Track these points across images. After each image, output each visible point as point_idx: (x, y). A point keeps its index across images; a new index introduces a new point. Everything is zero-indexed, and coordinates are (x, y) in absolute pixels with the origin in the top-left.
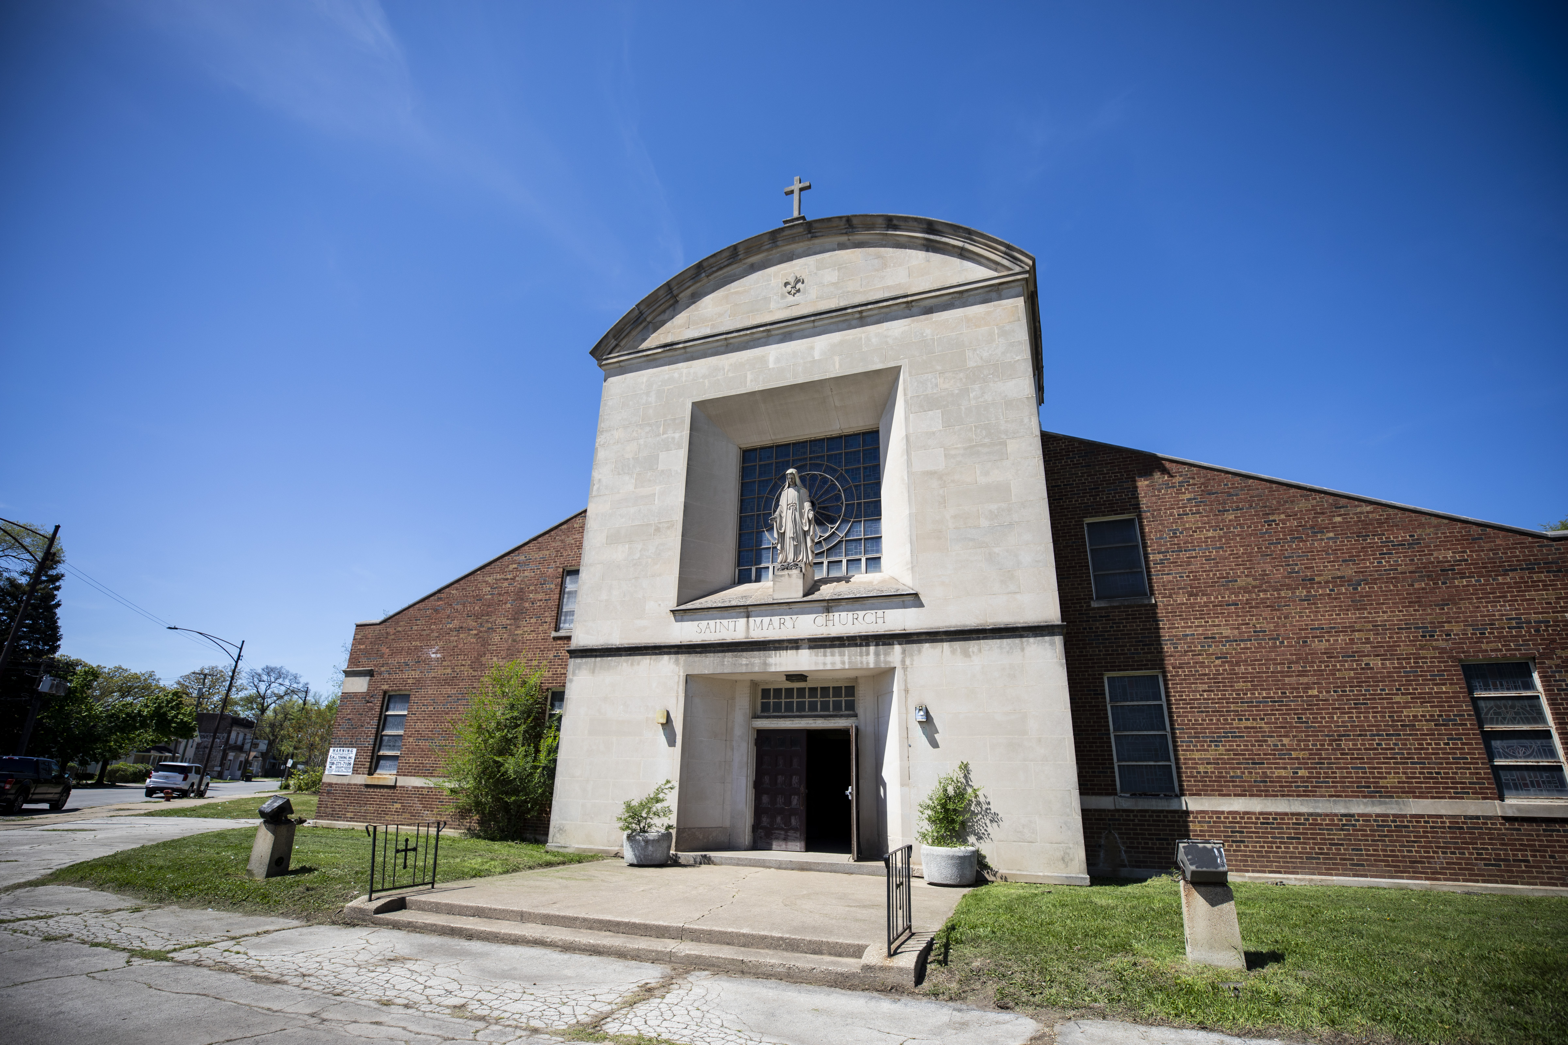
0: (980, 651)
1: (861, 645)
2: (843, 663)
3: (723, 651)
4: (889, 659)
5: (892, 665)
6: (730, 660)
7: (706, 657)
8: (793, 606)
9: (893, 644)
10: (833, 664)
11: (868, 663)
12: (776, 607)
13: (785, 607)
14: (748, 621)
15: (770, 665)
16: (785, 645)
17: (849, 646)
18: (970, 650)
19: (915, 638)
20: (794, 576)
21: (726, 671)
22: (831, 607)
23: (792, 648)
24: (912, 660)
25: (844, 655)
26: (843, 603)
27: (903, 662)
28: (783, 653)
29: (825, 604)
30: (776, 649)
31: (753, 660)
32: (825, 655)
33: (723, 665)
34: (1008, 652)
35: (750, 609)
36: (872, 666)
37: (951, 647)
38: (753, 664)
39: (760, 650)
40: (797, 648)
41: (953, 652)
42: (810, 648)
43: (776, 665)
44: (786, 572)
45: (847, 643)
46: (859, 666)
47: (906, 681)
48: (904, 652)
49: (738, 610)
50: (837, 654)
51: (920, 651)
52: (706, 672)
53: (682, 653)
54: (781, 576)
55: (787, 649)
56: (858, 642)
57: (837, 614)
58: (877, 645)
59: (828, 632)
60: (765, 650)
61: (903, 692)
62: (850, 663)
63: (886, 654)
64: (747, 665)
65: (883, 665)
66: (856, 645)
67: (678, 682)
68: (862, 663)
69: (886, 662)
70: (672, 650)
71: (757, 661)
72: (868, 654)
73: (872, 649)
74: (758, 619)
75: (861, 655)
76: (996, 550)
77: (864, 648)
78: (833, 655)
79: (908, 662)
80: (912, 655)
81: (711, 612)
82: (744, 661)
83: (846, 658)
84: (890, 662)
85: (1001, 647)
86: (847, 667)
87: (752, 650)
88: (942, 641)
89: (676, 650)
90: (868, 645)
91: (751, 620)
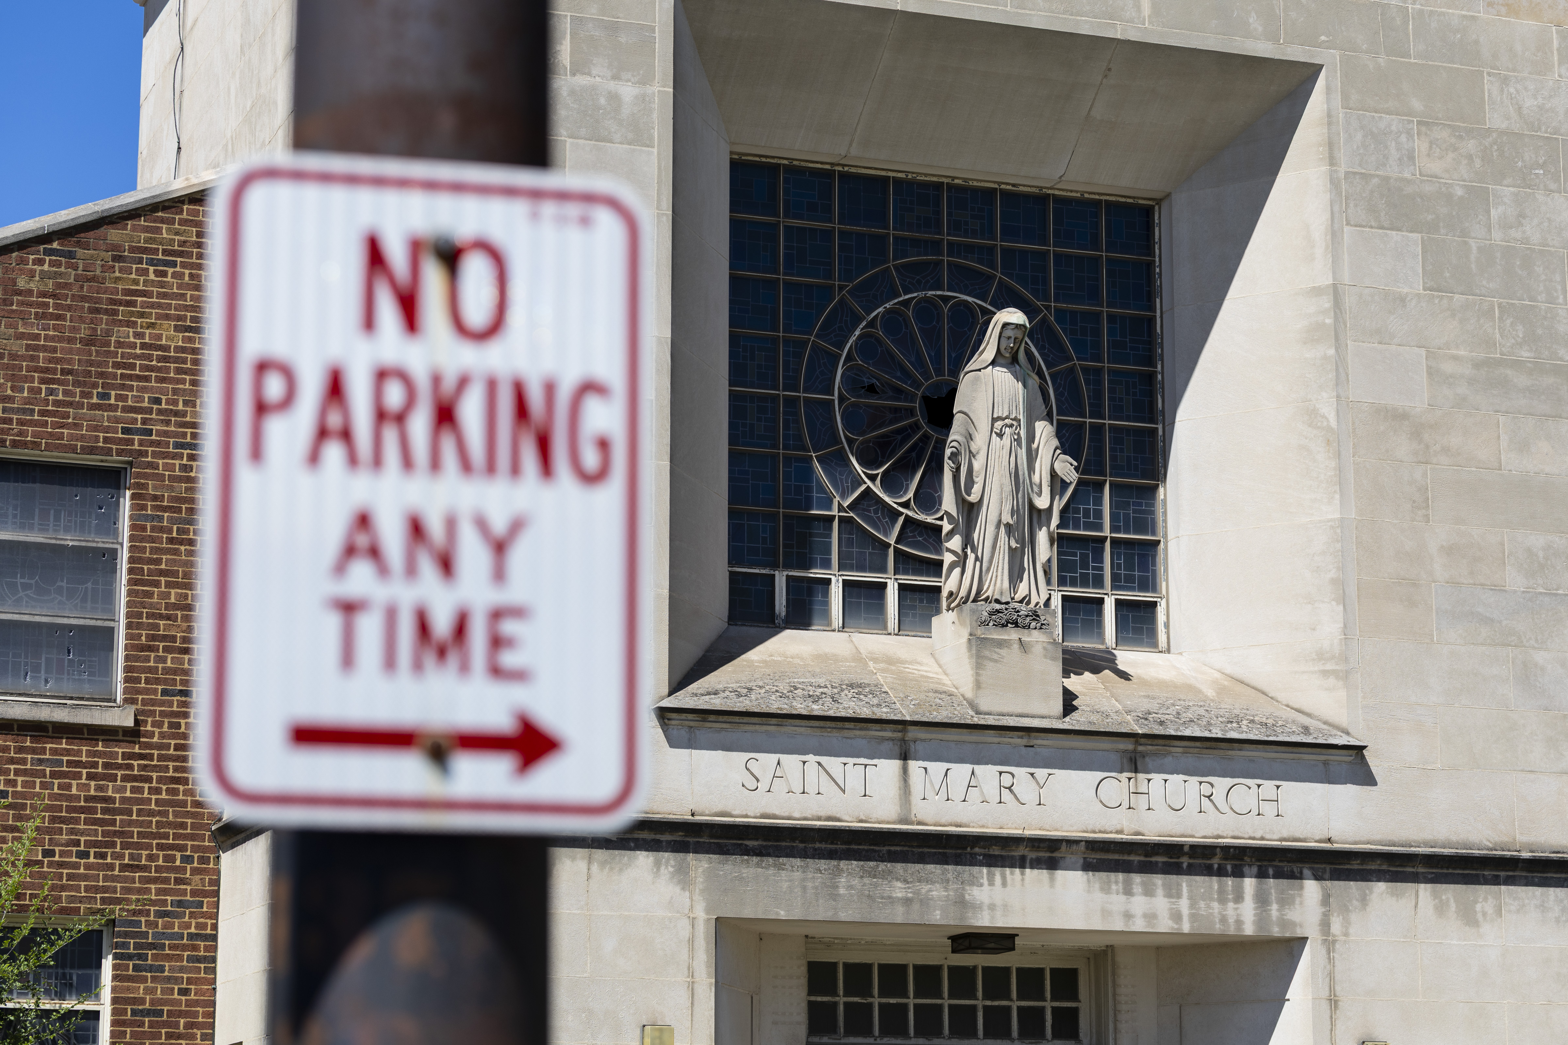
0: (1499, 911)
1: (1221, 872)
2: (1177, 916)
3: (831, 855)
4: (1293, 915)
5: (1299, 933)
6: (856, 882)
7: (780, 867)
8: (1039, 741)
9: (1301, 877)
10: (1150, 917)
11: (1239, 923)
12: (990, 737)
13: (1018, 740)
14: (905, 770)
15: (976, 907)
16: (1021, 851)
17: (1191, 871)
18: (1478, 907)
19: (1355, 865)
20: (1038, 650)
21: (843, 916)
22: (1143, 756)
23: (1036, 864)
24: (1347, 923)
25: (1179, 896)
26: (1177, 749)
27: (1325, 925)
28: (1014, 875)
29: (1128, 745)
30: (992, 862)
31: (925, 888)
32: (1128, 892)
33: (835, 897)
34: (1557, 920)
35: (913, 733)
36: (1249, 930)
37: (1435, 895)
38: (925, 902)
39: (943, 860)
40: (1052, 865)
41: (1441, 909)
42: (1088, 867)
43: (992, 907)
44: (1012, 634)
45: (1185, 861)
46: (1218, 928)
47: (1331, 976)
48: (1326, 901)
49: (875, 732)
50: (1160, 892)
51: (1364, 901)
52: (783, 915)
53: (699, 849)
54: (1001, 644)
55: (1022, 863)
56: (1215, 862)
57: (1157, 778)
58: (1261, 875)
59: (1135, 827)
60: (958, 861)
61: (1325, 1005)
62: (1193, 917)
63: (1285, 902)
64: (907, 902)
65: (1276, 932)
66: (1209, 871)
67: (691, 941)
68: (1224, 920)
69: (1284, 923)
70: (666, 837)
71: (937, 892)
72: (1239, 898)
73: (1249, 884)
74: (937, 768)
75: (1222, 901)
76: (1540, 657)
77: (1230, 882)
78: (1149, 892)
79: (1336, 927)
80: (1345, 910)
81: (790, 728)
82: (899, 890)
83: (1184, 904)
84: (1294, 924)
85: (1543, 907)
86: (1186, 928)
87: (922, 859)
88: (1415, 878)
89: (678, 836)
90: (1238, 873)
91: (914, 765)
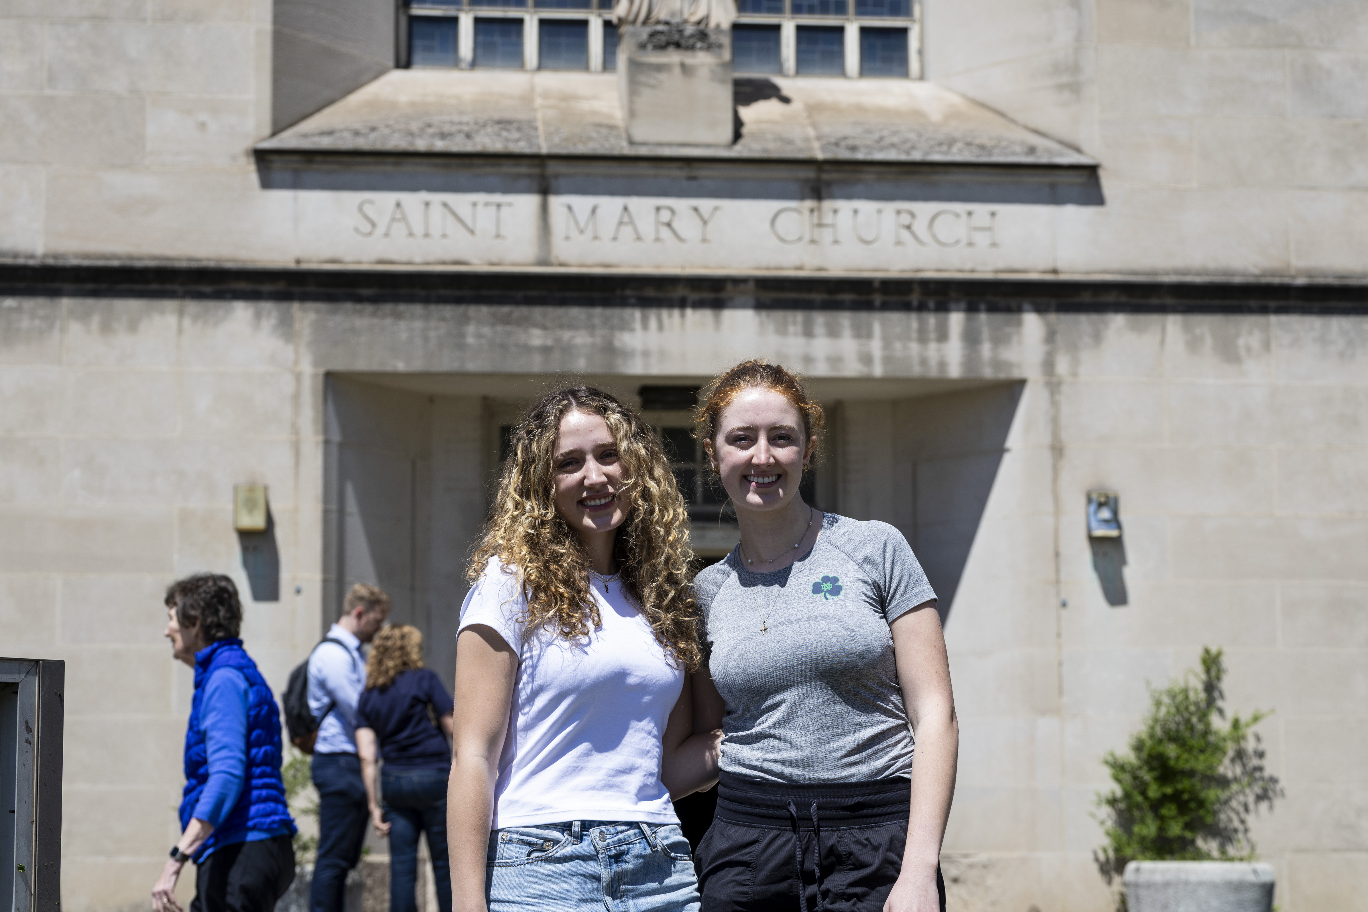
0: (1267, 346)
1: (921, 308)
2: (867, 359)
3: (458, 301)
4: (1009, 354)
5: (1016, 374)
6: (486, 330)
7: (398, 316)
8: (703, 172)
9: (1020, 312)
10: (835, 360)
11: (943, 365)
12: (645, 170)
13: (676, 172)
14: (544, 209)
15: (627, 354)
16: (680, 292)
17: (886, 307)
18: (1241, 342)
19: (1086, 298)
20: (704, 73)
21: (472, 366)
22: (829, 184)
23: (699, 305)
24: (1075, 363)
25: (869, 336)
26: (869, 175)
27: (1049, 365)
28: (672, 317)
29: (810, 173)
30: (646, 303)
31: (566, 335)
32: (808, 333)
33: (461, 346)
34: (1342, 355)
35: (553, 168)
36: (955, 371)
37: (1187, 329)
38: (568, 350)
39: (590, 302)
40: (718, 304)
41: (1193, 345)
42: (760, 306)
43: (646, 354)
44: (673, 57)
45: (878, 299)
46: (916, 371)
47: (1055, 422)
48: (1050, 337)
49: (509, 168)
50: (847, 332)
51: (1097, 338)
52: (401, 366)
53: (304, 297)
54: (659, 68)
55: (682, 304)
56: (915, 298)
57: (845, 207)
58: (971, 309)
59: (817, 262)
60: (607, 303)
61: (1047, 454)
62: (887, 360)
63: (999, 340)
64: (546, 350)
65: (988, 373)
66: (906, 307)
67: (296, 397)
68: (924, 362)
69: (997, 364)
70: (267, 288)
71: (581, 339)
72: (943, 336)
73: (956, 320)
74: (582, 203)
75: (923, 339)
76: (1325, 59)
77: (932, 320)
78: (833, 333)
79: (1062, 366)
80: (1073, 348)
81: (409, 167)
82: (537, 338)
83: (876, 346)
84: (1008, 365)
85: (1323, 341)
86: (878, 371)
87: (563, 302)
88: (1163, 309)
89: (280, 286)
90: (943, 308)
91: (557, 203)
